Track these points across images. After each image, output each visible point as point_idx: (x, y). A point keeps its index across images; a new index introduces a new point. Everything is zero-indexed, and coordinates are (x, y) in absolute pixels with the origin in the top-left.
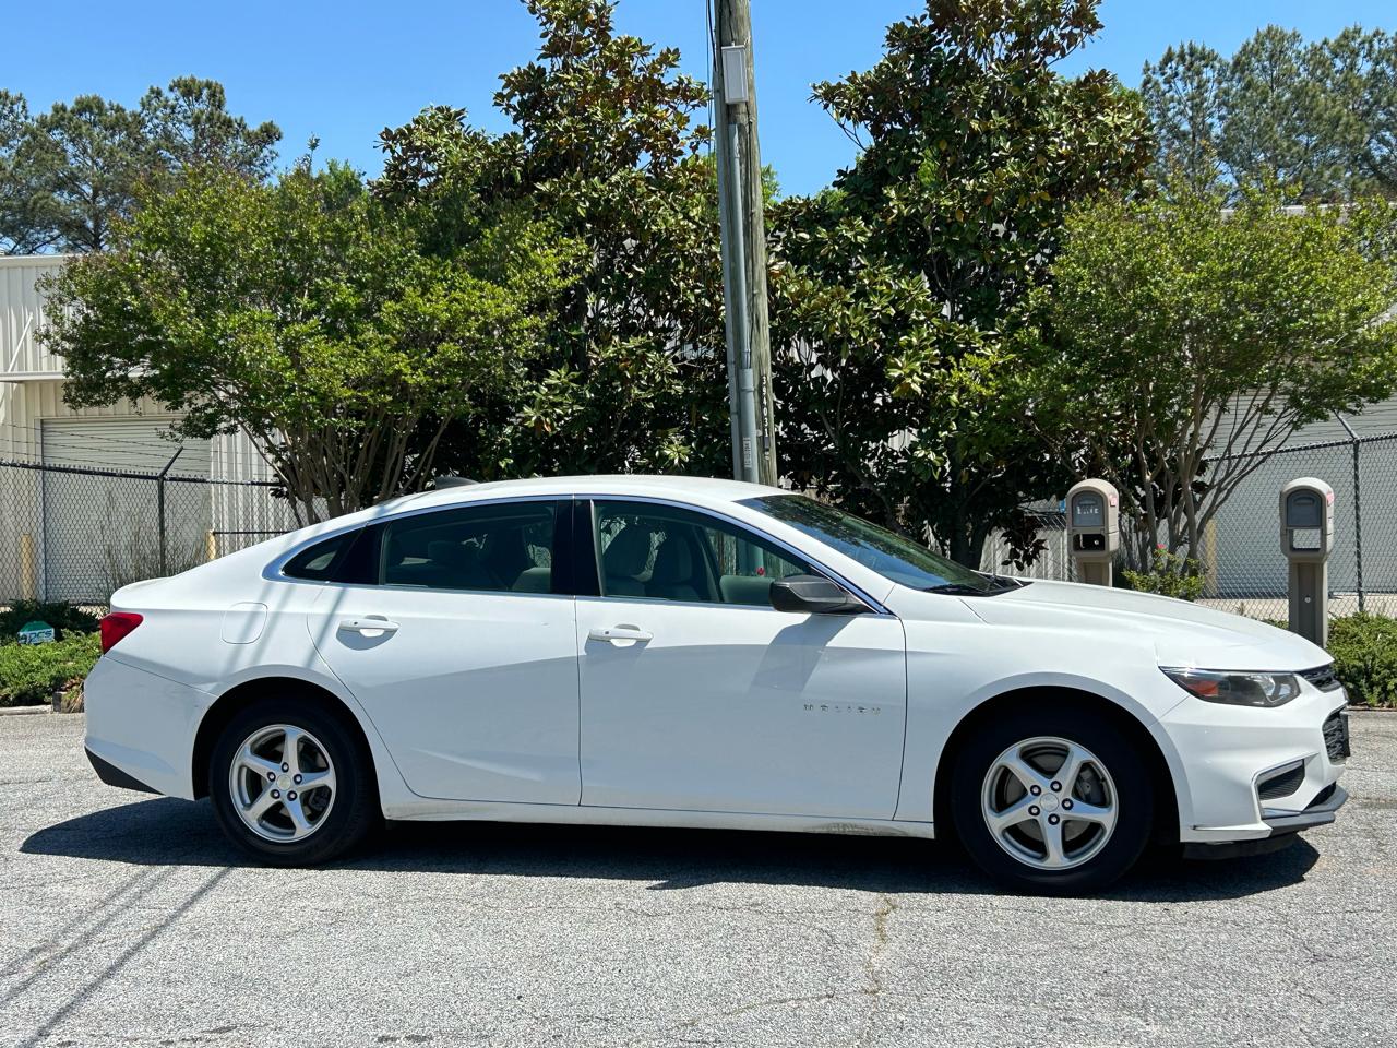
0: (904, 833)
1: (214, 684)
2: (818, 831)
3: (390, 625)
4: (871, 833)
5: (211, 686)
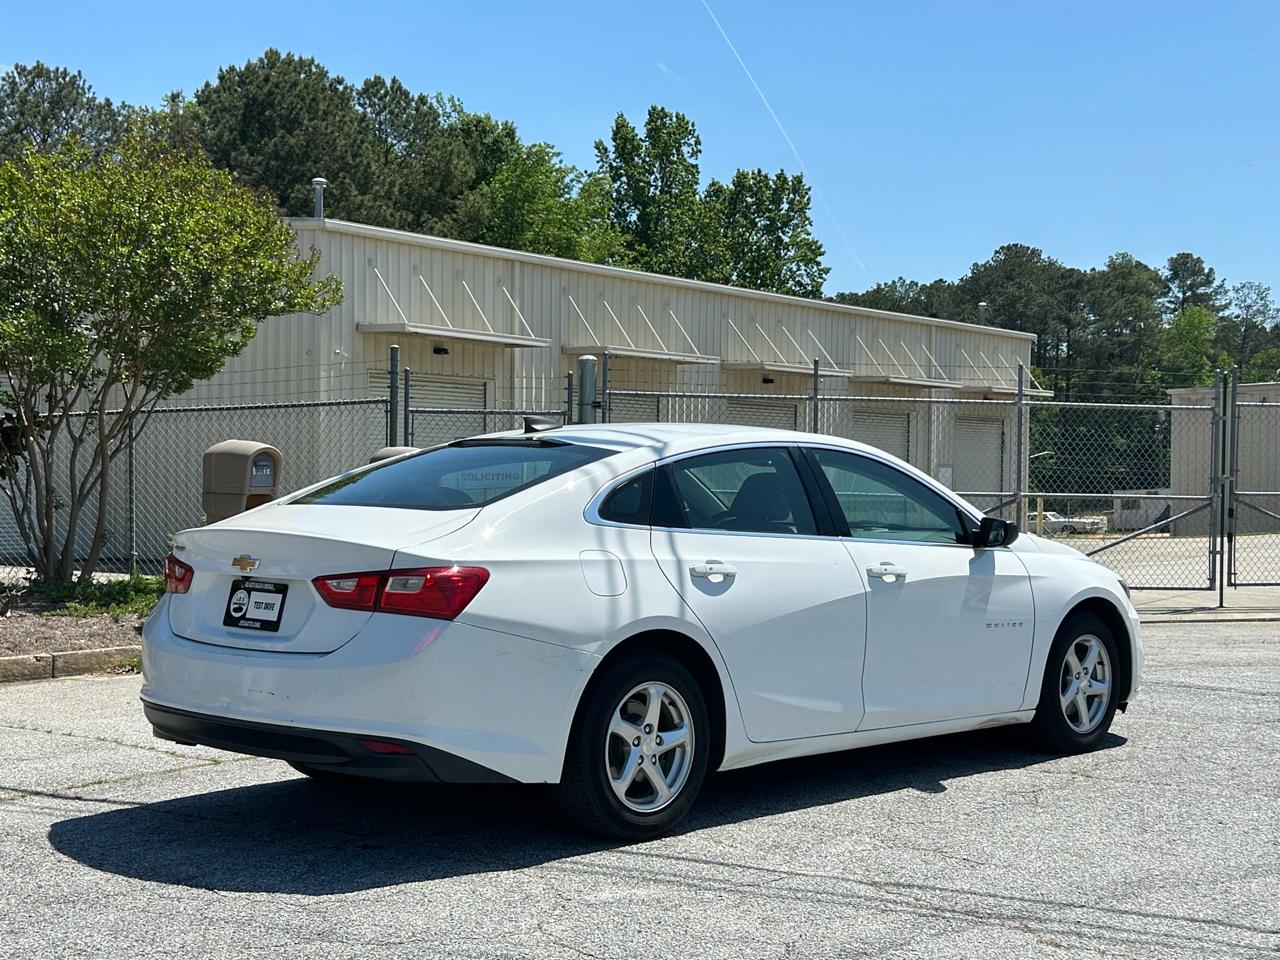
0: (1018, 720)
1: (599, 643)
2: (977, 728)
3: (730, 569)
4: (1001, 724)
5: (594, 646)
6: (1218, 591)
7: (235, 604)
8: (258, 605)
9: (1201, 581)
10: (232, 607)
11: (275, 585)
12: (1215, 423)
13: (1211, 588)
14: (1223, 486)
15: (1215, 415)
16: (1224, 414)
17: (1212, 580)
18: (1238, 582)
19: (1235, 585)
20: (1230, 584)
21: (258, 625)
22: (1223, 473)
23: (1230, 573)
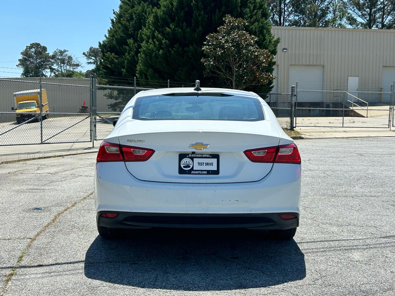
6: (92, 142)
7: (183, 164)
8: (200, 164)
9: (89, 139)
10: (182, 166)
11: (210, 155)
12: (91, 91)
13: (91, 141)
14: (93, 110)
15: (91, 88)
16: (93, 88)
17: (91, 139)
18: (97, 139)
19: (97, 140)
20: (95, 140)
21: (206, 172)
22: (93, 106)
23: (95, 137)
